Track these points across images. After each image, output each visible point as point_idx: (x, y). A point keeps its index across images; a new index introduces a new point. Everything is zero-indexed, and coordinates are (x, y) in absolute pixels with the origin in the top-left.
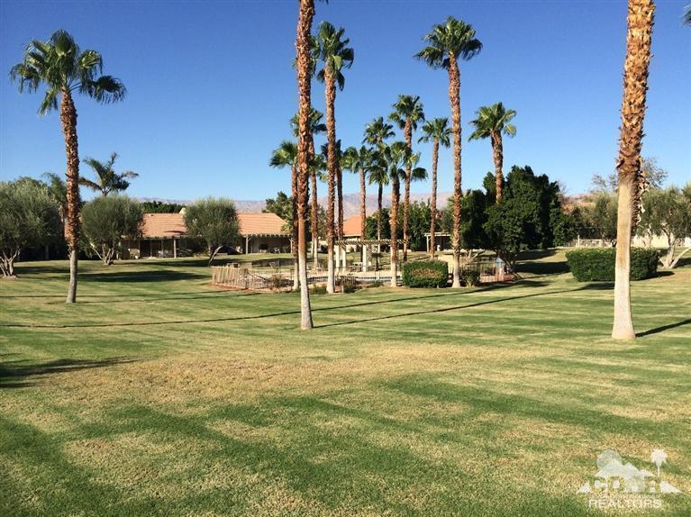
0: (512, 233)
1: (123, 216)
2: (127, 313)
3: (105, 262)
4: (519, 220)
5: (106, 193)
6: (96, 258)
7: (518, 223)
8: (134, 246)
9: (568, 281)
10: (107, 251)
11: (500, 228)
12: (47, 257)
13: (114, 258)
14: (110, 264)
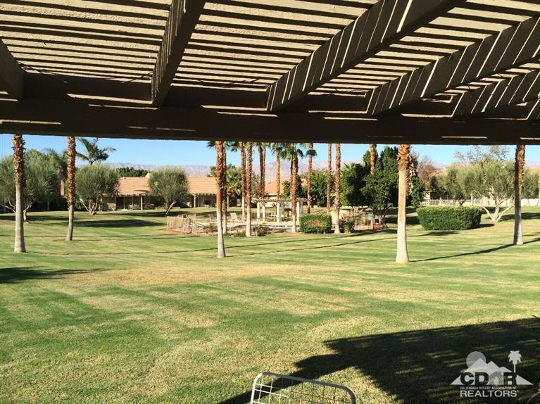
0: (382, 195)
1: (104, 179)
2: (107, 247)
3: (90, 212)
4: (387, 186)
5: (92, 163)
6: (84, 210)
7: (387, 188)
8: (111, 200)
9: (418, 230)
10: (92, 205)
11: (374, 191)
12: (48, 208)
13: (97, 210)
14: (94, 214)
